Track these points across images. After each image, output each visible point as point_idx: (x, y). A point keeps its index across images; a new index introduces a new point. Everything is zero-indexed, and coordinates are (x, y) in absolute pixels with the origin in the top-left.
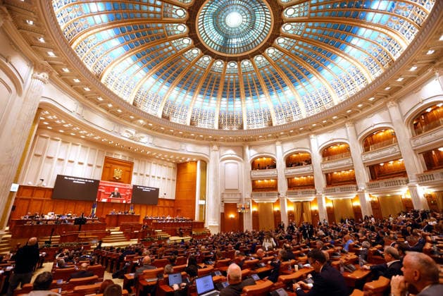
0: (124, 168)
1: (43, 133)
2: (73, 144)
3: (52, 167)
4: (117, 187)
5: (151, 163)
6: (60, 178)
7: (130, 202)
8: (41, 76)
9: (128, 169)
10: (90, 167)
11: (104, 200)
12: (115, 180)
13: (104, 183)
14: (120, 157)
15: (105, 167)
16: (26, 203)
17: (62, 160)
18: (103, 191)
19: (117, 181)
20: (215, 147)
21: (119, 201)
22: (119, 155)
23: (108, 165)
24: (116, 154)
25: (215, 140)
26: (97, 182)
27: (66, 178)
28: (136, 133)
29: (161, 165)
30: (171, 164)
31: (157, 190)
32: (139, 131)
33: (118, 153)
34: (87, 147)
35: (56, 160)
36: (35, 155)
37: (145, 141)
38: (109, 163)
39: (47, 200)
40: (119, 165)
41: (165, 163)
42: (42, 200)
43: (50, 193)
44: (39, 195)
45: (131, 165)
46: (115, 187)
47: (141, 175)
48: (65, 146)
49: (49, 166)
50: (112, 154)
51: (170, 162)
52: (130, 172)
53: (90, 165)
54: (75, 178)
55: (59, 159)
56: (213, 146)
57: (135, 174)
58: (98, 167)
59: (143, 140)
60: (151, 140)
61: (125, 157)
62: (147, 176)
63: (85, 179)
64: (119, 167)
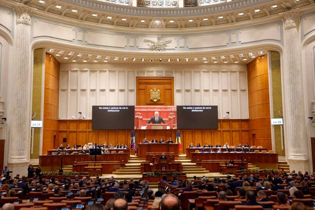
0: (161, 86)
1: (72, 68)
2: (101, 71)
3: (87, 99)
4: (157, 111)
5: (199, 72)
6: (95, 109)
7: (175, 128)
8: (21, 19)
9: (168, 86)
10: (123, 93)
11: (144, 128)
12: (153, 103)
13: (140, 108)
14: (154, 75)
15: (139, 90)
16: (74, 135)
17: (94, 90)
18: (141, 117)
19: (155, 104)
20: (290, 22)
21: (161, 128)
22: (152, 72)
23: (142, 87)
24: (148, 72)
25: (289, 8)
26: (132, 108)
27: (100, 108)
28: (159, 39)
29: (218, 72)
30: (235, 68)
31: (215, 108)
32: (162, 36)
33: (151, 69)
34: (115, 71)
35: (88, 91)
36: (72, 90)
37: (174, 46)
38: (143, 84)
39: (89, 132)
40: (155, 83)
41: (224, 68)
42: (86, 132)
43: (91, 124)
44: (82, 127)
45: (170, 81)
46: (154, 112)
47: (188, 91)
48: (94, 75)
49: (84, 98)
50: (144, 72)
51: (230, 64)
52: (171, 90)
53: (122, 91)
54: (109, 107)
55: (92, 90)
56: (285, 20)
57: (178, 91)
58: (132, 91)
59: (170, 46)
60: (182, 42)
61: (161, 72)
62: (197, 91)
63: (119, 107)
64: (155, 87)
